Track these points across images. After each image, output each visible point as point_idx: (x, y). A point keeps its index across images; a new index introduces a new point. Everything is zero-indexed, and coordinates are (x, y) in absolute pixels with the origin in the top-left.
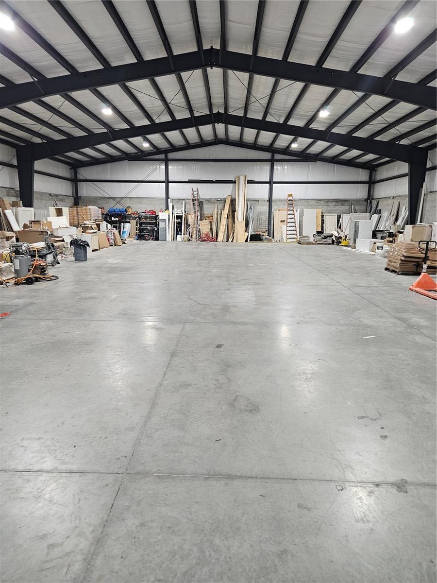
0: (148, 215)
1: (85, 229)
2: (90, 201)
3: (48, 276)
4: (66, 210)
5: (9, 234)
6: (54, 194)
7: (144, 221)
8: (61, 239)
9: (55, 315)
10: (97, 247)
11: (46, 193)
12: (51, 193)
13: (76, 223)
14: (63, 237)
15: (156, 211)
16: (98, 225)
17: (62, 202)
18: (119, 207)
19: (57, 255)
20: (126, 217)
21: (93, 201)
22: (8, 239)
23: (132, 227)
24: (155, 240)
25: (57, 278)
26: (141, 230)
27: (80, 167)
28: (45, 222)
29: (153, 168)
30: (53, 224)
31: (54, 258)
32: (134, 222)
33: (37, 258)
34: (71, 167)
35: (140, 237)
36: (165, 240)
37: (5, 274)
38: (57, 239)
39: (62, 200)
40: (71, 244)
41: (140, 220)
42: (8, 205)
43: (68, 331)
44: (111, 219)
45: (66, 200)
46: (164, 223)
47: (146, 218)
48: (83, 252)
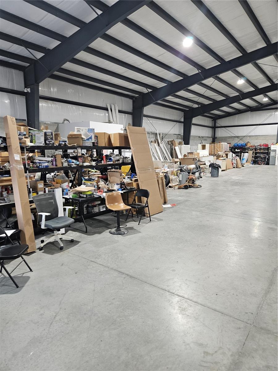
0: (262, 147)
1: (218, 157)
2: (222, 139)
3: (196, 185)
4: (207, 146)
5: (176, 160)
6: (201, 136)
7: (258, 151)
8: (204, 163)
9: (201, 208)
10: (225, 169)
11: (197, 136)
12: (199, 136)
13: (213, 153)
14: (205, 162)
15: (268, 144)
16: (227, 155)
17: (206, 141)
18: (241, 143)
19: (201, 173)
20: (245, 149)
21: (224, 139)
22: (176, 162)
23: (249, 155)
24: (266, 164)
25: (201, 186)
26: (256, 157)
27: (218, 119)
28: (196, 153)
29: (269, 114)
30: (200, 154)
31: (200, 174)
32: (251, 152)
33: (191, 174)
34: (212, 119)
35: (255, 162)
36: (274, 165)
37: (174, 182)
38: (201, 163)
39: (205, 140)
40: (210, 166)
41: (255, 150)
42: (177, 144)
43: (209, 220)
44: (235, 150)
45: (208, 140)
46: (275, 152)
47: (260, 149)
48: (217, 171)
